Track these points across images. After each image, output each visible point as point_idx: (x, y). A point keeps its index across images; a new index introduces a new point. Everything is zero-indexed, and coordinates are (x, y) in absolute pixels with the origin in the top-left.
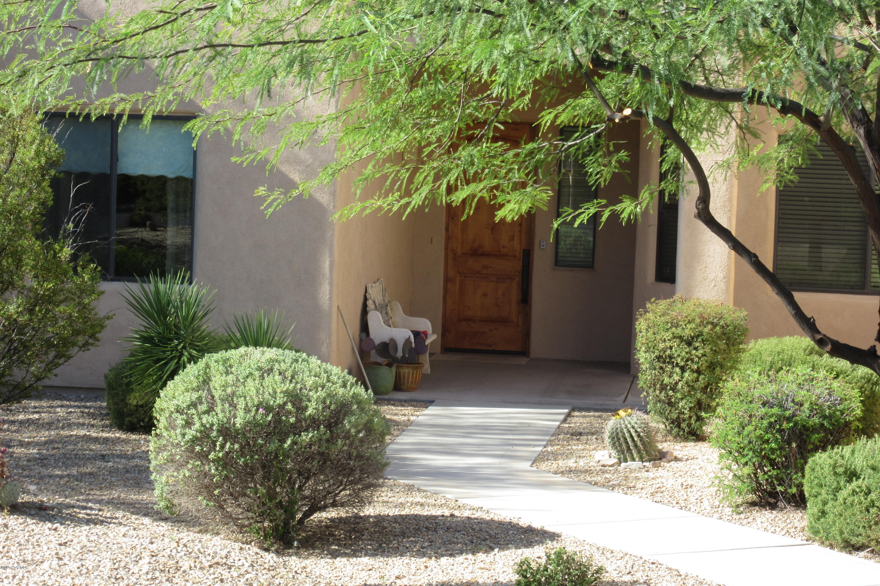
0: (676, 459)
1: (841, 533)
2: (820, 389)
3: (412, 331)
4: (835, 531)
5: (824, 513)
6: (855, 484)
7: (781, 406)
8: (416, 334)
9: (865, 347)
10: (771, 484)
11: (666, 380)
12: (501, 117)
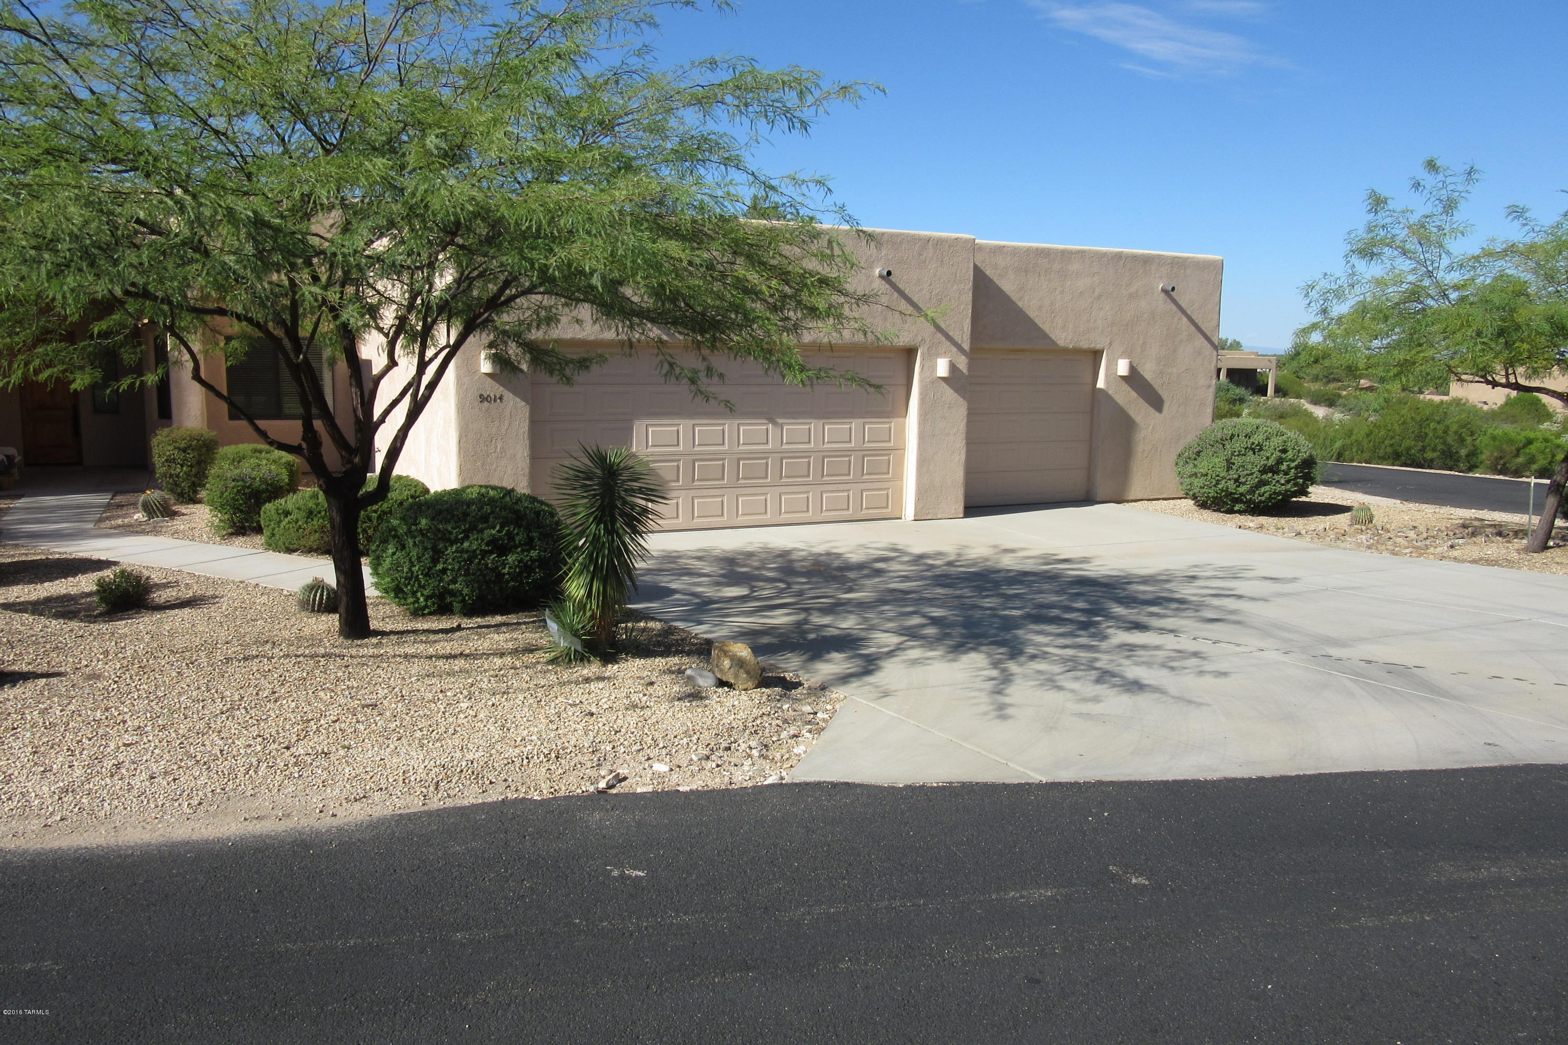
0: (184, 515)
1: (284, 544)
2: (264, 470)
3: (6, 456)
4: (280, 543)
5: (273, 535)
6: (289, 517)
7: (243, 480)
8: (8, 457)
9: (296, 444)
10: (242, 522)
11: (173, 472)
12: (63, 327)
